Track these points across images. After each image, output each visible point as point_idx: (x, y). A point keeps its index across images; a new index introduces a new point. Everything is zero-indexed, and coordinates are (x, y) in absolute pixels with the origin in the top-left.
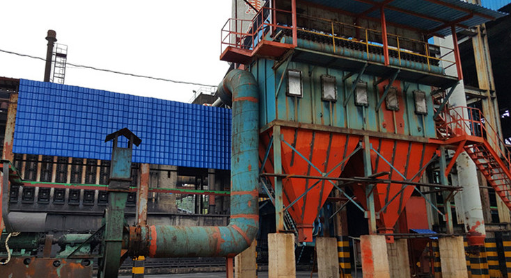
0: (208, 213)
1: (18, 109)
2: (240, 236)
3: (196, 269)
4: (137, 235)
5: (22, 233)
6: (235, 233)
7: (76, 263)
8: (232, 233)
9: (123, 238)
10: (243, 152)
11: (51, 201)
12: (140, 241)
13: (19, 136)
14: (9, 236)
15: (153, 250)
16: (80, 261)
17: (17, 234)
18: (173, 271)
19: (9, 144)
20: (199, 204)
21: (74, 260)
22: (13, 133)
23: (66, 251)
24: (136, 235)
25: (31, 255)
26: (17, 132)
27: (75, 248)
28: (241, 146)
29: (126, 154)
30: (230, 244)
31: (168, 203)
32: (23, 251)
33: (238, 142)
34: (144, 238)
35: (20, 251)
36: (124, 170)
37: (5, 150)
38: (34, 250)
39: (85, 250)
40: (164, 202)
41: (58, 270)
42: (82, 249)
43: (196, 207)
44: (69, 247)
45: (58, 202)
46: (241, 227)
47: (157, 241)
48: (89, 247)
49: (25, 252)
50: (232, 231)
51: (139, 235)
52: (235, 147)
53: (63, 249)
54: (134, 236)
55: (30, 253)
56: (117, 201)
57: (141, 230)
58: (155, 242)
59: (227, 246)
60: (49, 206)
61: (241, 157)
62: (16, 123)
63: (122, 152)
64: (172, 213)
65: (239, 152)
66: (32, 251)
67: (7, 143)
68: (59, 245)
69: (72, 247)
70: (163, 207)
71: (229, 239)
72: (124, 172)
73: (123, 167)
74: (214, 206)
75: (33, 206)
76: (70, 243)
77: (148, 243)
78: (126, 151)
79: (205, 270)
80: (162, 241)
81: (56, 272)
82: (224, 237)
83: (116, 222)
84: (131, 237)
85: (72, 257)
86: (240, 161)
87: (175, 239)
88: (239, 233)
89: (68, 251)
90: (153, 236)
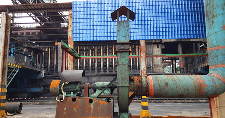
0: (180, 72)
1: (73, 18)
2: (220, 82)
3: (178, 101)
4: (140, 82)
5: (70, 82)
6: (216, 80)
7: (102, 101)
8: (213, 80)
9: (130, 84)
10: (217, 16)
11: (108, 70)
12: (142, 86)
13: (75, 32)
14: (63, 84)
15: (152, 92)
16: (104, 99)
17: (67, 83)
18: (165, 102)
19: (71, 37)
20: (174, 69)
21: (101, 99)
22: (72, 31)
23: (96, 93)
24: (138, 82)
25: (77, 95)
26: (74, 30)
27: (101, 91)
28: (214, 11)
29: (125, 25)
30: (212, 88)
31: (158, 68)
32: (72, 93)
33: (211, 9)
34: (144, 84)
35: (70, 93)
36: (125, 37)
37: (69, 40)
38: (78, 93)
39: (107, 92)
40: (156, 68)
41: (92, 105)
42: (106, 91)
43: (173, 70)
44: (98, 90)
45: (111, 70)
46: (220, 74)
47: (154, 86)
48: (110, 90)
49: (73, 94)
50: (213, 78)
51: (141, 82)
52: (209, 14)
53: (95, 91)
54: (137, 83)
55: (76, 94)
56: (122, 59)
57: (142, 79)
58: (153, 87)
59: (210, 89)
60: (107, 72)
61: (215, 20)
62: (73, 25)
63: (122, 24)
64: (161, 73)
65: (214, 16)
66: (77, 93)
67: (70, 36)
68: (93, 89)
69: (100, 90)
70: (156, 70)
71: (211, 84)
72: (125, 38)
73: (124, 35)
74: (183, 69)
75: (101, 73)
76: (98, 88)
77: (148, 87)
78: (125, 23)
79: (183, 102)
80: (157, 86)
81: (91, 106)
82: (207, 82)
83: (123, 72)
84: (135, 83)
85: (99, 97)
86: (215, 23)
87: (167, 85)
88: (219, 79)
89: (98, 92)
90: (150, 82)
